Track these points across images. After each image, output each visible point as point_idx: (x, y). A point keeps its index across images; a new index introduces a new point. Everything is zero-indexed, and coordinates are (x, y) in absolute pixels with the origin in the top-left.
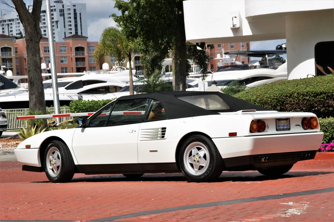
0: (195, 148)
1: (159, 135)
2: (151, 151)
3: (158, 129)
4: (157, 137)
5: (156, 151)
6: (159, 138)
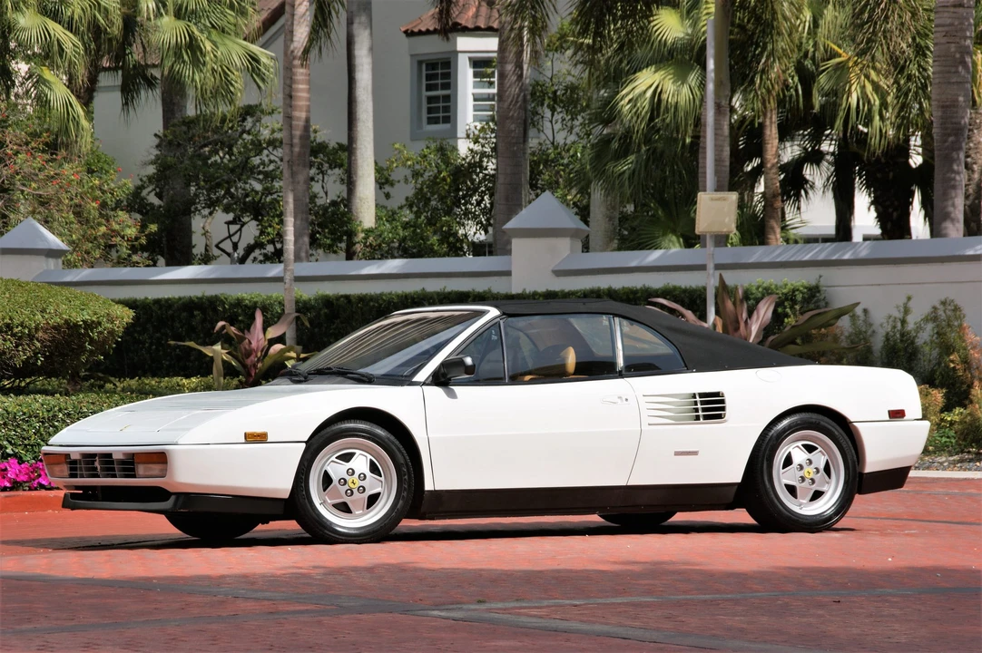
0: (798, 447)
1: (700, 413)
2: (677, 454)
4: (698, 418)
5: (695, 453)
6: (701, 420)
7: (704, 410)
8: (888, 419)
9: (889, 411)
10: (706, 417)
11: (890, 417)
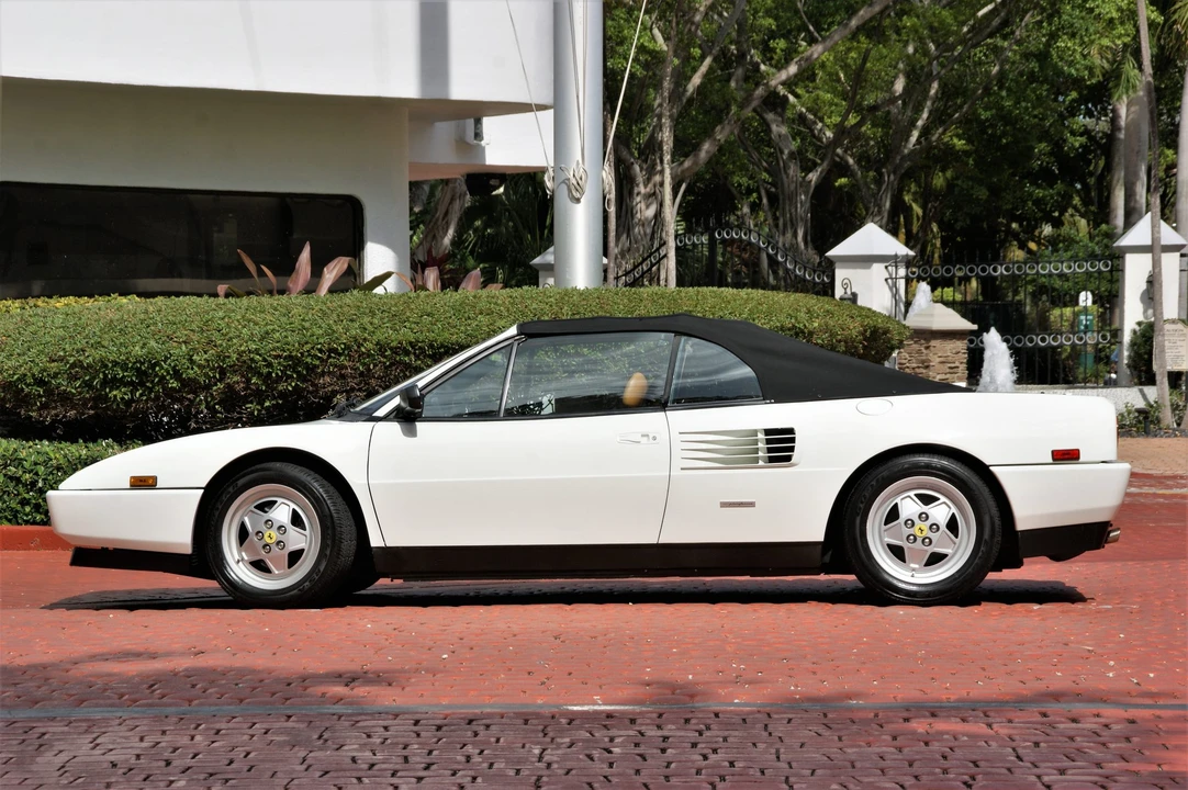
0: (909, 497)
1: (761, 454)
2: (724, 505)
3: (755, 433)
4: (756, 460)
5: (751, 504)
6: (761, 463)
7: (769, 450)
8: (1051, 461)
9: (1053, 452)
10: (772, 460)
11: (1054, 459)
